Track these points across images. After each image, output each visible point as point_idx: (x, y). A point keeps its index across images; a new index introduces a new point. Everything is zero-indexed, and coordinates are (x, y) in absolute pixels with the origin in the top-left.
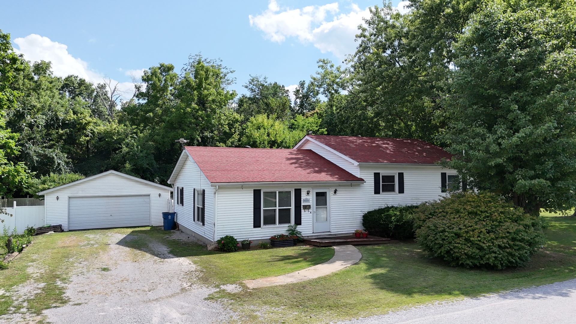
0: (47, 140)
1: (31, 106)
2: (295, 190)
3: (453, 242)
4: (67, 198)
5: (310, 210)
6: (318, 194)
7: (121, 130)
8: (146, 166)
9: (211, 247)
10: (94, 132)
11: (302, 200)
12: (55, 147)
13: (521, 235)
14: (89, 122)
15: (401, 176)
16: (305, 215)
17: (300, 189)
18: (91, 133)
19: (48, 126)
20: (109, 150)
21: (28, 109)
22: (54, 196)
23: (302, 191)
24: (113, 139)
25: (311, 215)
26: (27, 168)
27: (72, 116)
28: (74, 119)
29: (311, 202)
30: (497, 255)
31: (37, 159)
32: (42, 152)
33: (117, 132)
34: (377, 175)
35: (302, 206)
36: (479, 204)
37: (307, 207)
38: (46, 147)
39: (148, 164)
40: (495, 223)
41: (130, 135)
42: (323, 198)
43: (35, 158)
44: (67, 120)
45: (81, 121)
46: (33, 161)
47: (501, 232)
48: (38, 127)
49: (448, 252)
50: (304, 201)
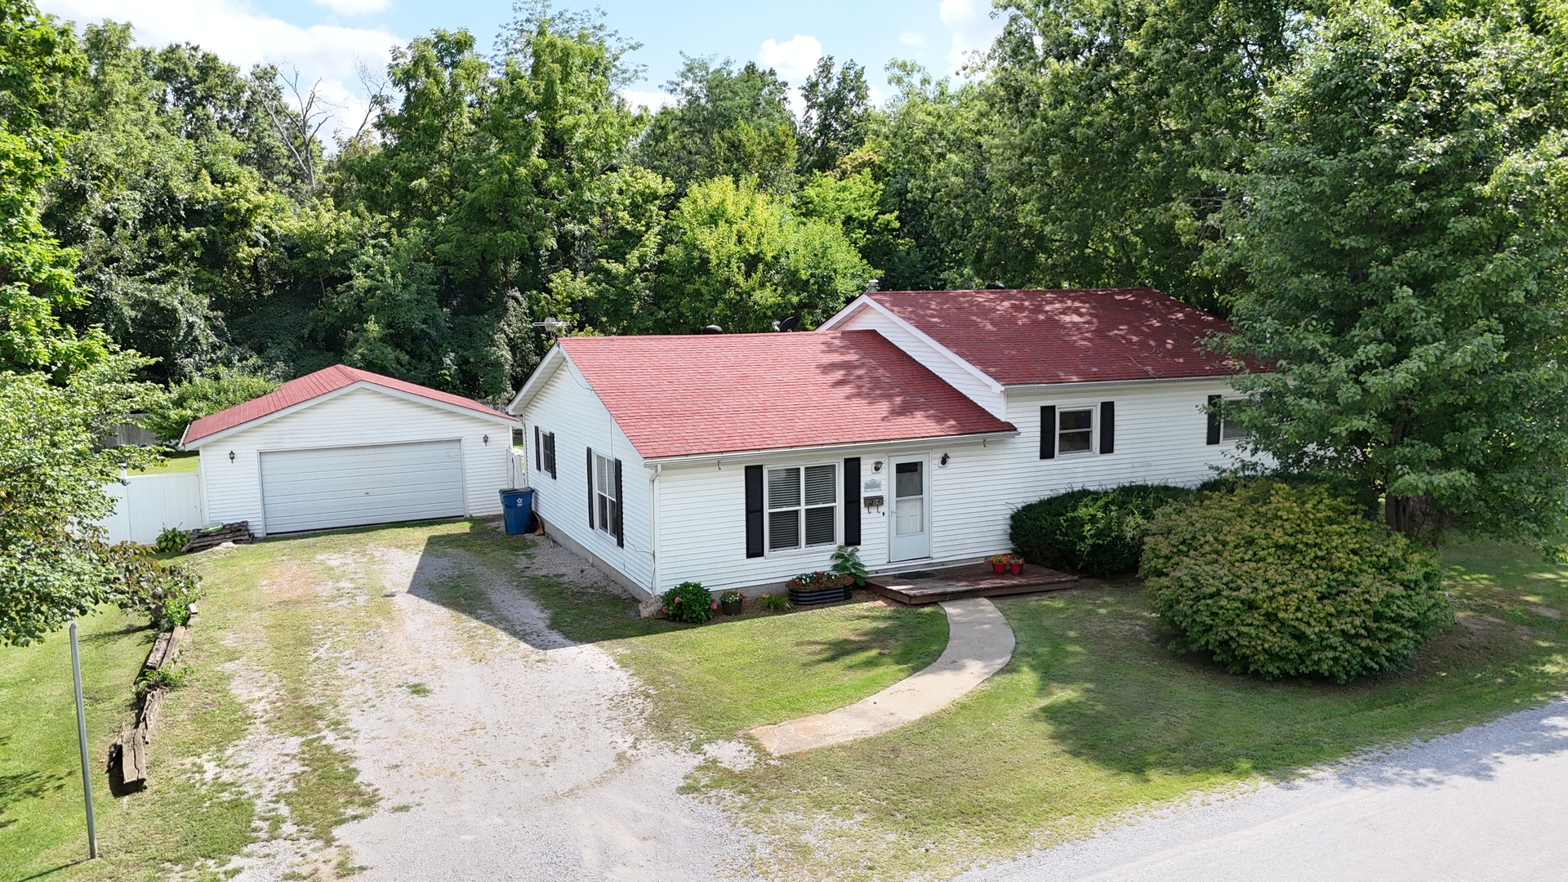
0: (149, 257)
1: (100, 167)
2: (846, 459)
3: (1237, 621)
4: (256, 455)
5: (882, 509)
6: (901, 469)
7: (344, 228)
8: (418, 325)
9: (648, 610)
10: (272, 231)
11: (862, 484)
12: (176, 279)
13: (1395, 608)
14: (257, 207)
15: (1108, 409)
16: (870, 520)
17: (858, 459)
18: (265, 234)
19: (147, 222)
20: (315, 280)
21: (94, 178)
22: (223, 451)
23: (862, 462)
24: (327, 253)
25: (885, 519)
26: (109, 338)
27: (209, 191)
28: (216, 198)
29: (883, 487)
30: (1338, 654)
31: (133, 314)
32: (145, 295)
33: (334, 233)
34: (1047, 413)
35: (862, 501)
36: (1303, 526)
37: (876, 502)
38: (152, 281)
39: (424, 322)
40: (1336, 575)
41: (372, 242)
42: (915, 475)
43: (129, 312)
44: (198, 203)
45: (235, 204)
46: (121, 320)
47: (1349, 602)
48: (125, 225)
49: (1224, 644)
50: (868, 486)
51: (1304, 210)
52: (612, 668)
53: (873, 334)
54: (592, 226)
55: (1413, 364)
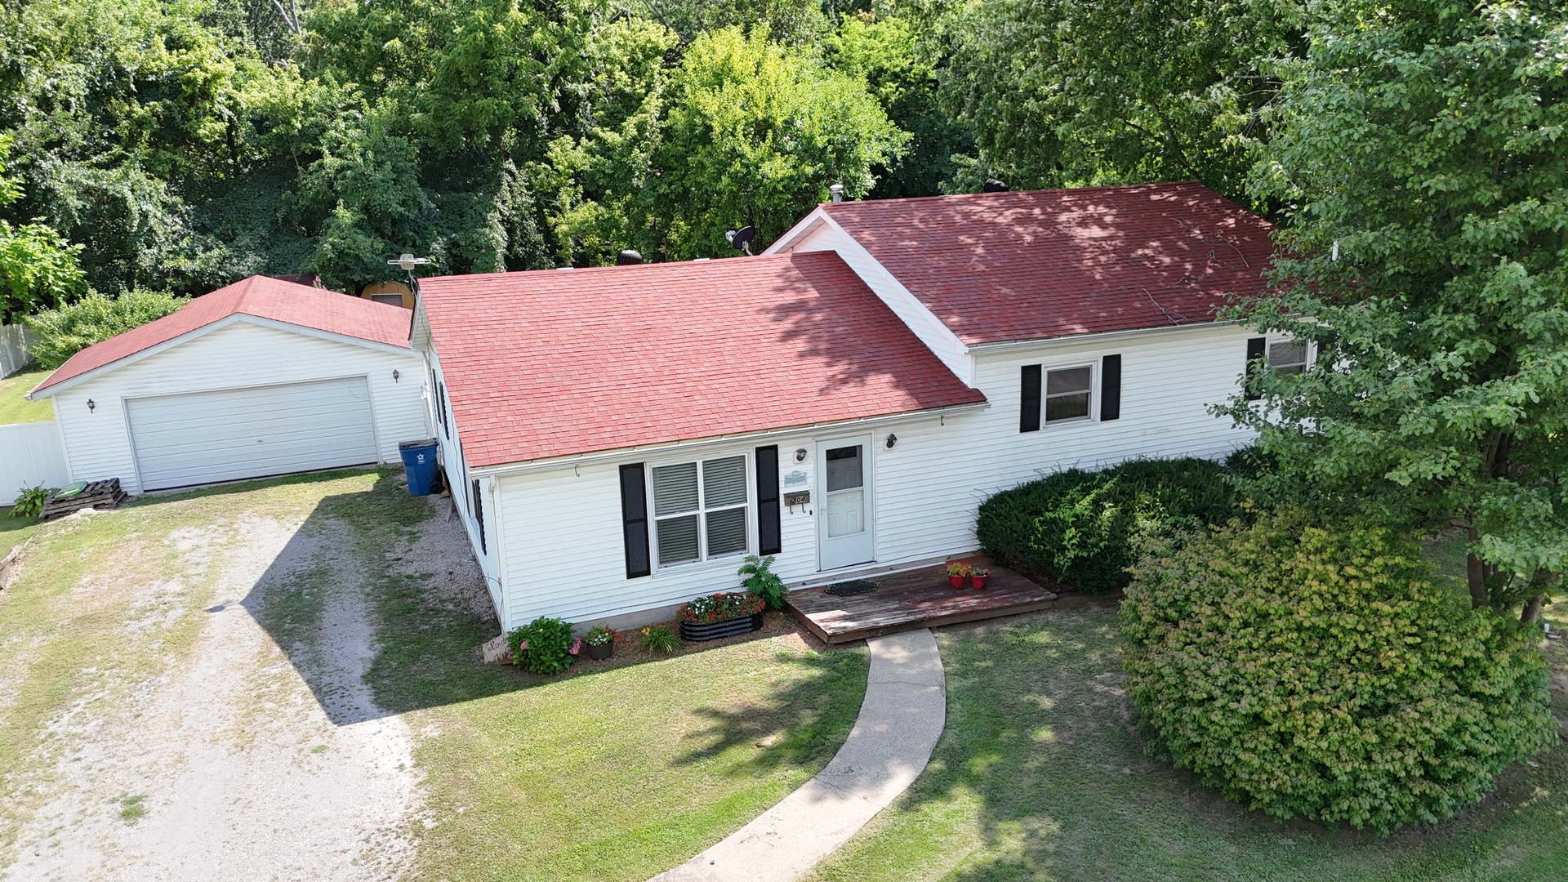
0: (102, 137)
1: (36, 39)
2: (758, 450)
3: (1235, 742)
4: (121, 403)
5: (808, 507)
6: (832, 455)
7: (314, 100)
8: (396, 209)
9: (494, 652)
10: (237, 104)
11: (782, 478)
12: (126, 163)
13: (1467, 738)
14: (217, 76)
15: (1112, 366)
16: (791, 521)
17: (775, 448)
18: (230, 108)
19: (97, 98)
20: (288, 157)
21: (27, 52)
22: (81, 400)
23: (780, 451)
24: (293, 126)
25: (812, 519)
26: (54, 232)
27: (165, 61)
28: (170, 66)
30: (1377, 803)
31: (80, 204)
32: (91, 183)
33: (301, 105)
34: (1031, 374)
35: (782, 498)
36: (1342, 599)
37: (800, 498)
38: (99, 165)
39: (403, 204)
40: (1384, 681)
41: (344, 114)
42: (852, 461)
43: (74, 203)
44: (152, 73)
45: (190, 74)
46: (67, 213)
47: (1399, 725)
48: (67, 106)
49: (1218, 771)
50: (788, 480)
51: (1368, 136)
52: (401, 767)
53: (832, 256)
54: (597, 84)
55: (1519, 389)
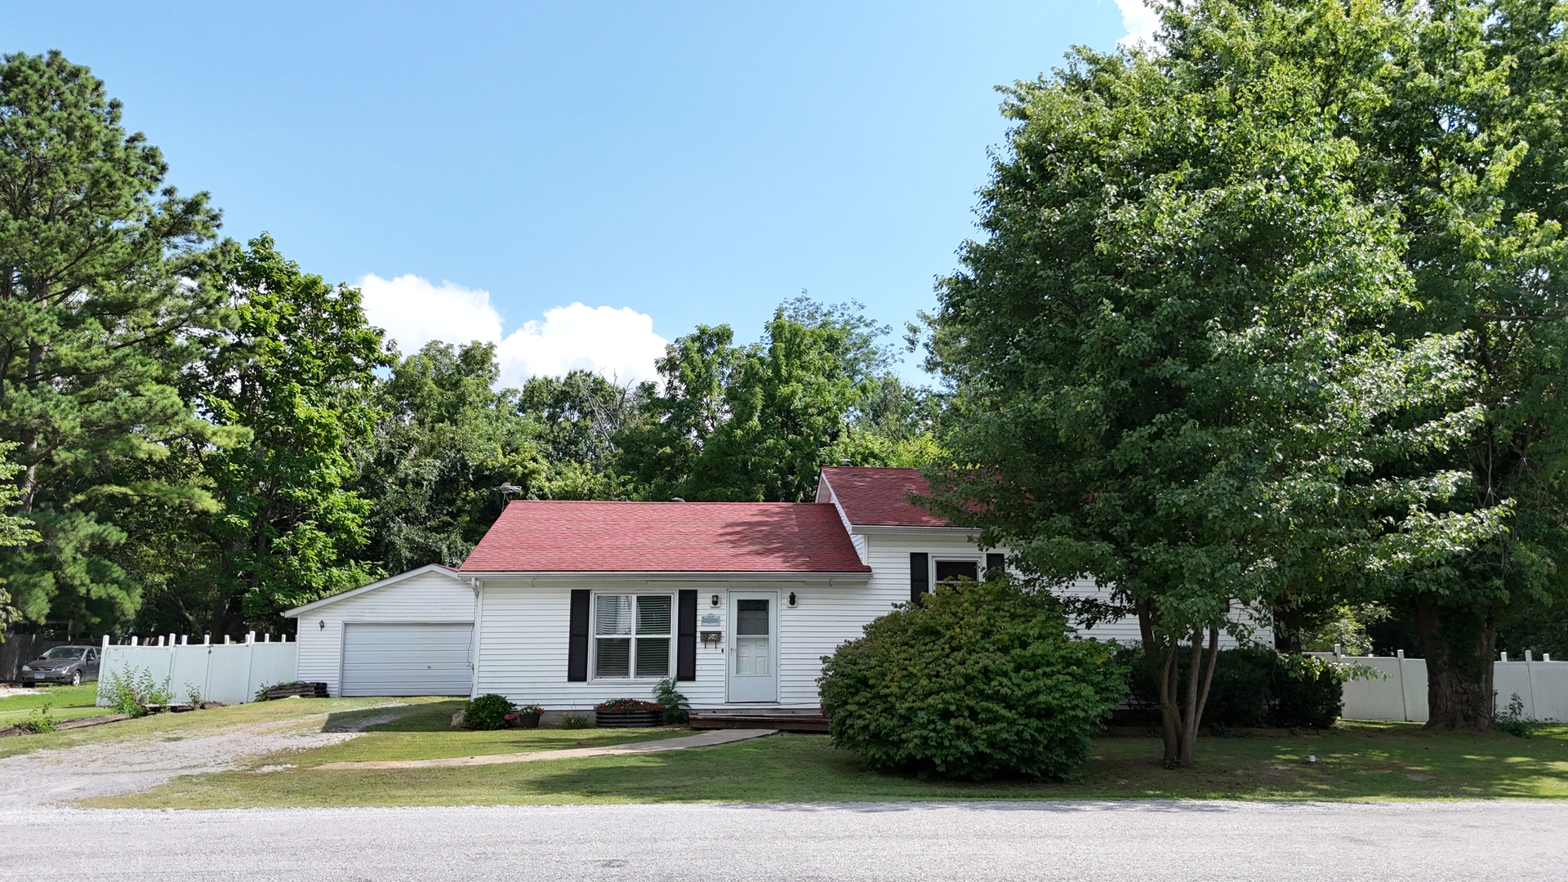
0: (442, 513)
1: (409, 439)
2: (681, 592)
4: (340, 627)
5: (721, 645)
6: (744, 606)
7: (597, 488)
9: (459, 719)
11: (699, 618)
12: (451, 529)
15: (996, 562)
16: (706, 656)
17: (695, 592)
18: (539, 496)
19: (443, 483)
21: (400, 447)
23: (699, 596)
25: (723, 656)
27: (499, 461)
28: (502, 464)
29: (723, 623)
31: (409, 555)
32: (422, 540)
34: (918, 562)
35: (698, 634)
38: (431, 529)
42: (760, 614)
43: (406, 554)
44: (487, 469)
45: (514, 469)
46: (400, 561)
48: (419, 485)
50: (704, 620)
53: (830, 506)
